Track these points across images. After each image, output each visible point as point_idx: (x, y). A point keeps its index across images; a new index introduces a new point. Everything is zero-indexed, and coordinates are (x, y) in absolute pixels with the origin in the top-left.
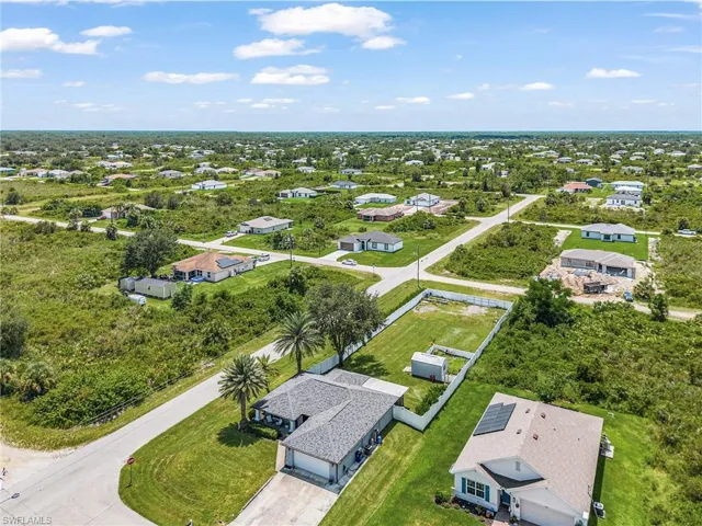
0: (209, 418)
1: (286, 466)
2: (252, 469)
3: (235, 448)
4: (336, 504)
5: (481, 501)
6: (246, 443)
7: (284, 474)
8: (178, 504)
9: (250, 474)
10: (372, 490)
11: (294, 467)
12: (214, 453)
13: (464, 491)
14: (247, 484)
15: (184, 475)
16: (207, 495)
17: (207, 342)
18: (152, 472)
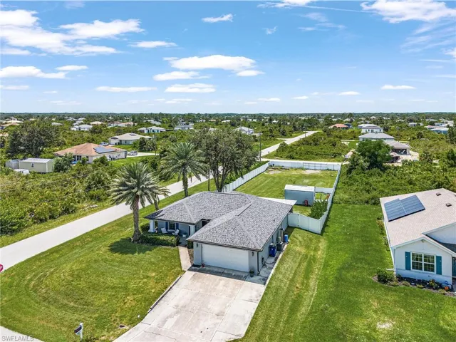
0: (96, 239)
1: (193, 265)
2: (154, 271)
3: (131, 255)
4: (265, 294)
5: (433, 276)
6: (143, 251)
7: (194, 273)
8: (61, 313)
9: (154, 274)
10: (299, 279)
11: (203, 265)
12: (105, 260)
13: (408, 268)
14: (152, 284)
15: (70, 283)
16: (100, 299)
17: (89, 188)
18: (27, 286)
